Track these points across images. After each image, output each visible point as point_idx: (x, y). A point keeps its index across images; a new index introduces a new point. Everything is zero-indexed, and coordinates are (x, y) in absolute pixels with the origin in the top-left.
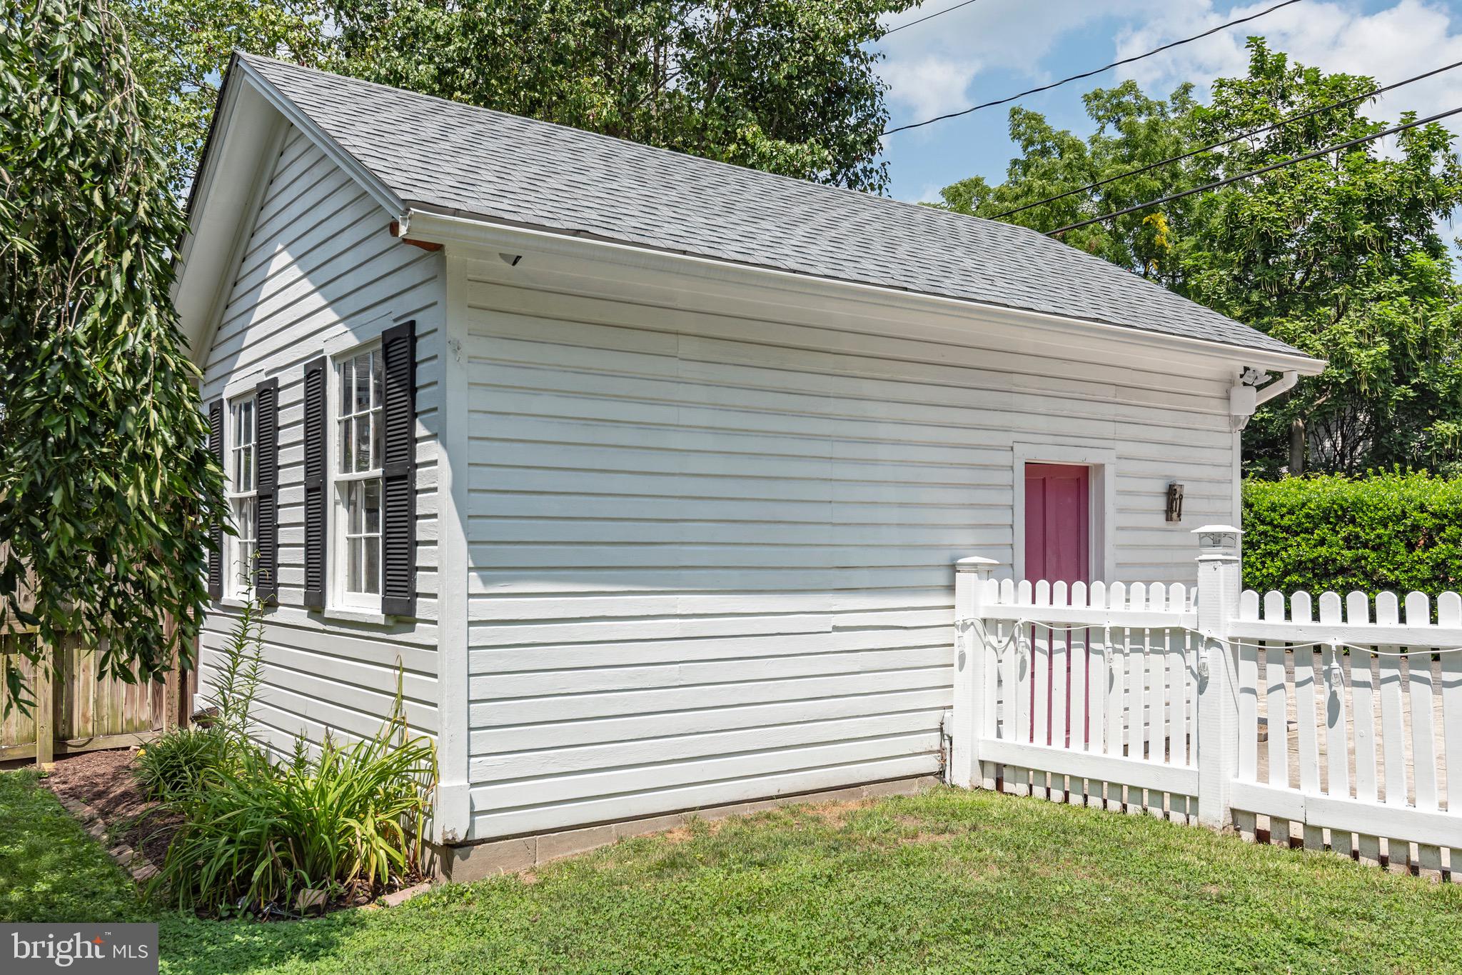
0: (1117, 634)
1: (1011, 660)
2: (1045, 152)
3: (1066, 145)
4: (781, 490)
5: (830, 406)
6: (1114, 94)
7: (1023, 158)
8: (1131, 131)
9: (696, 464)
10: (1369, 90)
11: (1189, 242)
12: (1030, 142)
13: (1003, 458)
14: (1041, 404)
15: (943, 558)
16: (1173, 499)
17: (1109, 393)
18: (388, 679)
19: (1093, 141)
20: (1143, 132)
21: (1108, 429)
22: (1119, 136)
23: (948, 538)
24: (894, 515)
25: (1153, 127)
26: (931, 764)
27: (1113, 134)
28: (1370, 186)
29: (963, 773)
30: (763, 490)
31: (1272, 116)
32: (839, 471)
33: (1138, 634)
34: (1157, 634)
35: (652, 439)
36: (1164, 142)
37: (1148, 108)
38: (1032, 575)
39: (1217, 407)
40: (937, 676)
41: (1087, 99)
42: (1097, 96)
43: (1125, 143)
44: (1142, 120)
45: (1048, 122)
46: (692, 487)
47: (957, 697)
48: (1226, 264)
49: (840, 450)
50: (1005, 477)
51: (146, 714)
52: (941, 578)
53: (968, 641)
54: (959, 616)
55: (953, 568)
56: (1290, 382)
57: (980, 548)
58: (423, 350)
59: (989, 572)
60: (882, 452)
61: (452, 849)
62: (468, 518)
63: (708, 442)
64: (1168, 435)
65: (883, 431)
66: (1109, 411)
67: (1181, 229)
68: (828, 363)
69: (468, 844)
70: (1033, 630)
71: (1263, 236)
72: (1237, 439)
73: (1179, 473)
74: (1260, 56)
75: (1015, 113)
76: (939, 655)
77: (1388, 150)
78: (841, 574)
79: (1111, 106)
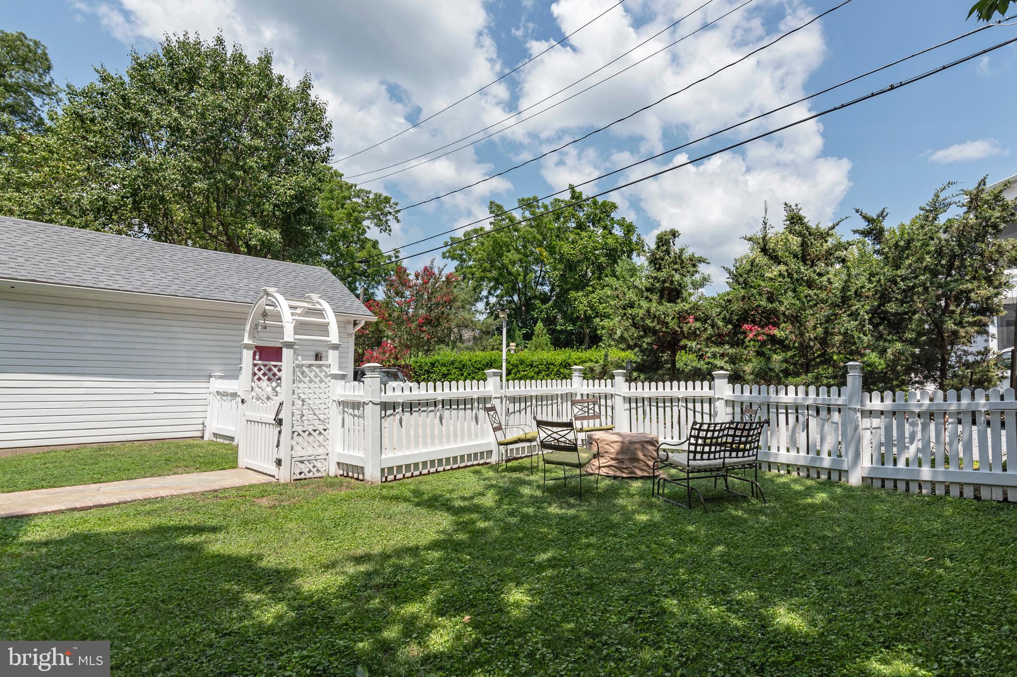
2: (502, 220)
5: (157, 328)
6: (527, 200)
11: (553, 260)
13: (236, 344)
23: (207, 367)
24: (184, 360)
29: (208, 436)
32: (158, 347)
36: (545, 220)
40: (202, 408)
41: (518, 201)
47: (208, 415)
50: (237, 350)
52: (203, 379)
53: (211, 398)
54: (211, 390)
74: (573, 192)
75: (492, 203)
76: (203, 402)
77: (618, 231)
78: (160, 376)
79: (527, 204)
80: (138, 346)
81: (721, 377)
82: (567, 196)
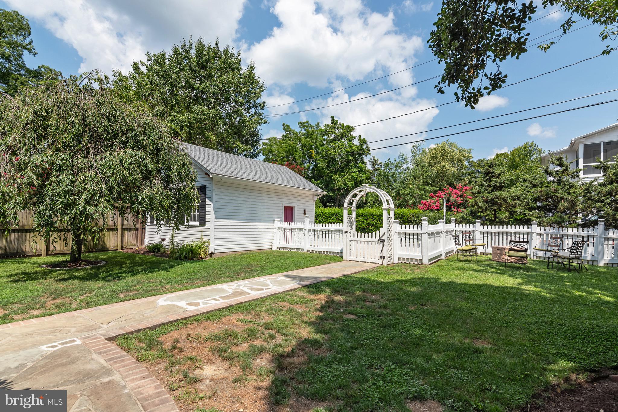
0: (295, 229)
1: (282, 233)
2: (290, 134)
3: (294, 133)
4: (252, 209)
6: (304, 123)
7: (285, 134)
8: (308, 132)
9: (242, 205)
10: (353, 129)
11: (318, 157)
12: (287, 131)
13: (281, 205)
14: (287, 198)
15: (273, 219)
16: (305, 212)
17: (296, 196)
18: (200, 233)
19: (300, 133)
20: (310, 132)
21: (296, 201)
22: (305, 132)
23: (274, 216)
24: (266, 213)
25: (313, 132)
26: (270, 247)
27: (304, 131)
28: (352, 149)
29: (275, 249)
30: (250, 209)
31: (335, 133)
32: (260, 207)
33: (298, 229)
34: (300, 229)
35: (236, 202)
36: (314, 135)
37: (311, 127)
38: (285, 221)
39: (311, 198)
40: (272, 235)
41: (299, 123)
42: (301, 123)
43: (307, 134)
44: (310, 129)
45: (291, 127)
46: (242, 208)
47: (274, 238)
48: (325, 162)
49: (260, 204)
50: (281, 208)
51: (135, 243)
52: (272, 222)
53: (276, 230)
54: (275, 227)
55: (274, 220)
56: (322, 195)
57: (278, 218)
58: (207, 189)
59: (279, 221)
60: (265, 204)
61: (211, 254)
62: (215, 212)
63: (243, 202)
64: (304, 202)
65: (266, 201)
66: (296, 199)
67: (317, 153)
68: (259, 192)
69: (214, 253)
70: (285, 229)
71: (332, 158)
72: (314, 203)
73: (306, 208)
74: (333, 120)
75: (284, 124)
76: (272, 232)
77: (356, 142)
78: (260, 221)
79: (304, 125)
80: (252, 206)
81: (534, 224)
82: (329, 122)
